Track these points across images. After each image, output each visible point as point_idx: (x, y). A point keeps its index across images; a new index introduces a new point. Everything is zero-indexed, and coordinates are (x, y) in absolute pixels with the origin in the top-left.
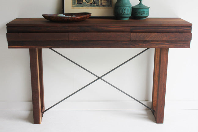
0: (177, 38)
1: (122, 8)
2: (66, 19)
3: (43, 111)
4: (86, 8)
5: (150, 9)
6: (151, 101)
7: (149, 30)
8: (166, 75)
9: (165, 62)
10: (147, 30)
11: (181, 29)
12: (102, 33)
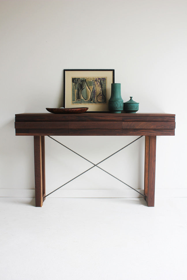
0: (163, 126)
1: (115, 102)
2: (66, 110)
3: (44, 196)
4: (84, 104)
5: (139, 105)
6: (144, 189)
7: (138, 119)
8: (155, 161)
9: (154, 149)
10: (137, 120)
11: (165, 118)
12: (98, 122)
